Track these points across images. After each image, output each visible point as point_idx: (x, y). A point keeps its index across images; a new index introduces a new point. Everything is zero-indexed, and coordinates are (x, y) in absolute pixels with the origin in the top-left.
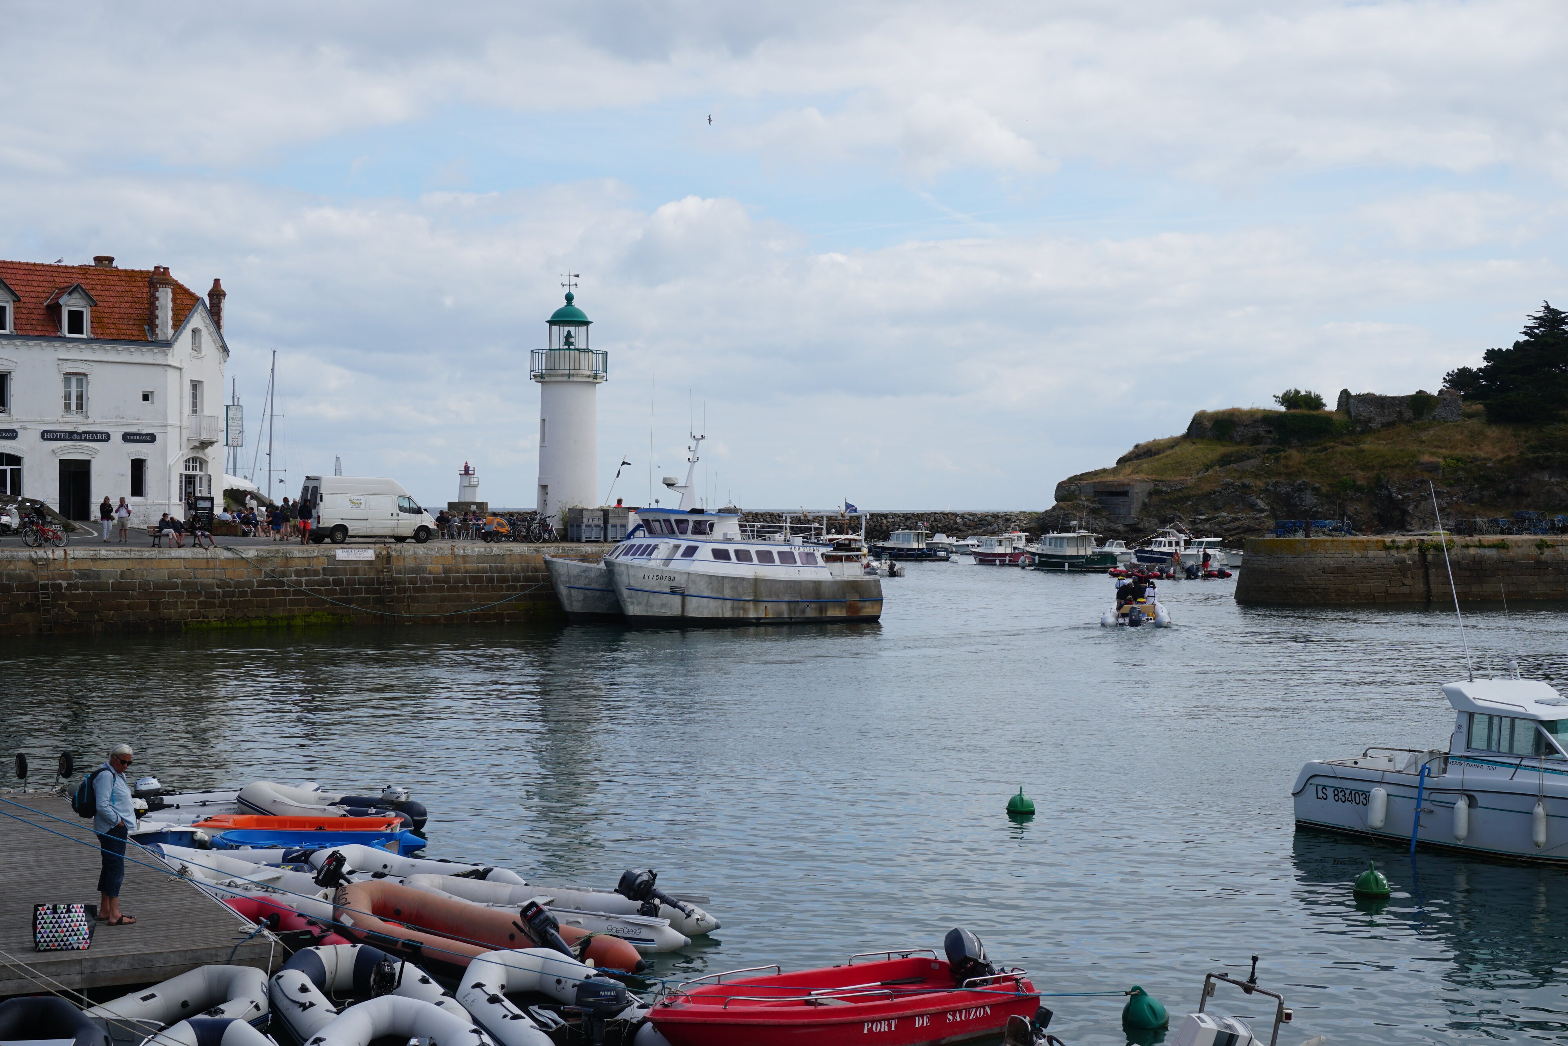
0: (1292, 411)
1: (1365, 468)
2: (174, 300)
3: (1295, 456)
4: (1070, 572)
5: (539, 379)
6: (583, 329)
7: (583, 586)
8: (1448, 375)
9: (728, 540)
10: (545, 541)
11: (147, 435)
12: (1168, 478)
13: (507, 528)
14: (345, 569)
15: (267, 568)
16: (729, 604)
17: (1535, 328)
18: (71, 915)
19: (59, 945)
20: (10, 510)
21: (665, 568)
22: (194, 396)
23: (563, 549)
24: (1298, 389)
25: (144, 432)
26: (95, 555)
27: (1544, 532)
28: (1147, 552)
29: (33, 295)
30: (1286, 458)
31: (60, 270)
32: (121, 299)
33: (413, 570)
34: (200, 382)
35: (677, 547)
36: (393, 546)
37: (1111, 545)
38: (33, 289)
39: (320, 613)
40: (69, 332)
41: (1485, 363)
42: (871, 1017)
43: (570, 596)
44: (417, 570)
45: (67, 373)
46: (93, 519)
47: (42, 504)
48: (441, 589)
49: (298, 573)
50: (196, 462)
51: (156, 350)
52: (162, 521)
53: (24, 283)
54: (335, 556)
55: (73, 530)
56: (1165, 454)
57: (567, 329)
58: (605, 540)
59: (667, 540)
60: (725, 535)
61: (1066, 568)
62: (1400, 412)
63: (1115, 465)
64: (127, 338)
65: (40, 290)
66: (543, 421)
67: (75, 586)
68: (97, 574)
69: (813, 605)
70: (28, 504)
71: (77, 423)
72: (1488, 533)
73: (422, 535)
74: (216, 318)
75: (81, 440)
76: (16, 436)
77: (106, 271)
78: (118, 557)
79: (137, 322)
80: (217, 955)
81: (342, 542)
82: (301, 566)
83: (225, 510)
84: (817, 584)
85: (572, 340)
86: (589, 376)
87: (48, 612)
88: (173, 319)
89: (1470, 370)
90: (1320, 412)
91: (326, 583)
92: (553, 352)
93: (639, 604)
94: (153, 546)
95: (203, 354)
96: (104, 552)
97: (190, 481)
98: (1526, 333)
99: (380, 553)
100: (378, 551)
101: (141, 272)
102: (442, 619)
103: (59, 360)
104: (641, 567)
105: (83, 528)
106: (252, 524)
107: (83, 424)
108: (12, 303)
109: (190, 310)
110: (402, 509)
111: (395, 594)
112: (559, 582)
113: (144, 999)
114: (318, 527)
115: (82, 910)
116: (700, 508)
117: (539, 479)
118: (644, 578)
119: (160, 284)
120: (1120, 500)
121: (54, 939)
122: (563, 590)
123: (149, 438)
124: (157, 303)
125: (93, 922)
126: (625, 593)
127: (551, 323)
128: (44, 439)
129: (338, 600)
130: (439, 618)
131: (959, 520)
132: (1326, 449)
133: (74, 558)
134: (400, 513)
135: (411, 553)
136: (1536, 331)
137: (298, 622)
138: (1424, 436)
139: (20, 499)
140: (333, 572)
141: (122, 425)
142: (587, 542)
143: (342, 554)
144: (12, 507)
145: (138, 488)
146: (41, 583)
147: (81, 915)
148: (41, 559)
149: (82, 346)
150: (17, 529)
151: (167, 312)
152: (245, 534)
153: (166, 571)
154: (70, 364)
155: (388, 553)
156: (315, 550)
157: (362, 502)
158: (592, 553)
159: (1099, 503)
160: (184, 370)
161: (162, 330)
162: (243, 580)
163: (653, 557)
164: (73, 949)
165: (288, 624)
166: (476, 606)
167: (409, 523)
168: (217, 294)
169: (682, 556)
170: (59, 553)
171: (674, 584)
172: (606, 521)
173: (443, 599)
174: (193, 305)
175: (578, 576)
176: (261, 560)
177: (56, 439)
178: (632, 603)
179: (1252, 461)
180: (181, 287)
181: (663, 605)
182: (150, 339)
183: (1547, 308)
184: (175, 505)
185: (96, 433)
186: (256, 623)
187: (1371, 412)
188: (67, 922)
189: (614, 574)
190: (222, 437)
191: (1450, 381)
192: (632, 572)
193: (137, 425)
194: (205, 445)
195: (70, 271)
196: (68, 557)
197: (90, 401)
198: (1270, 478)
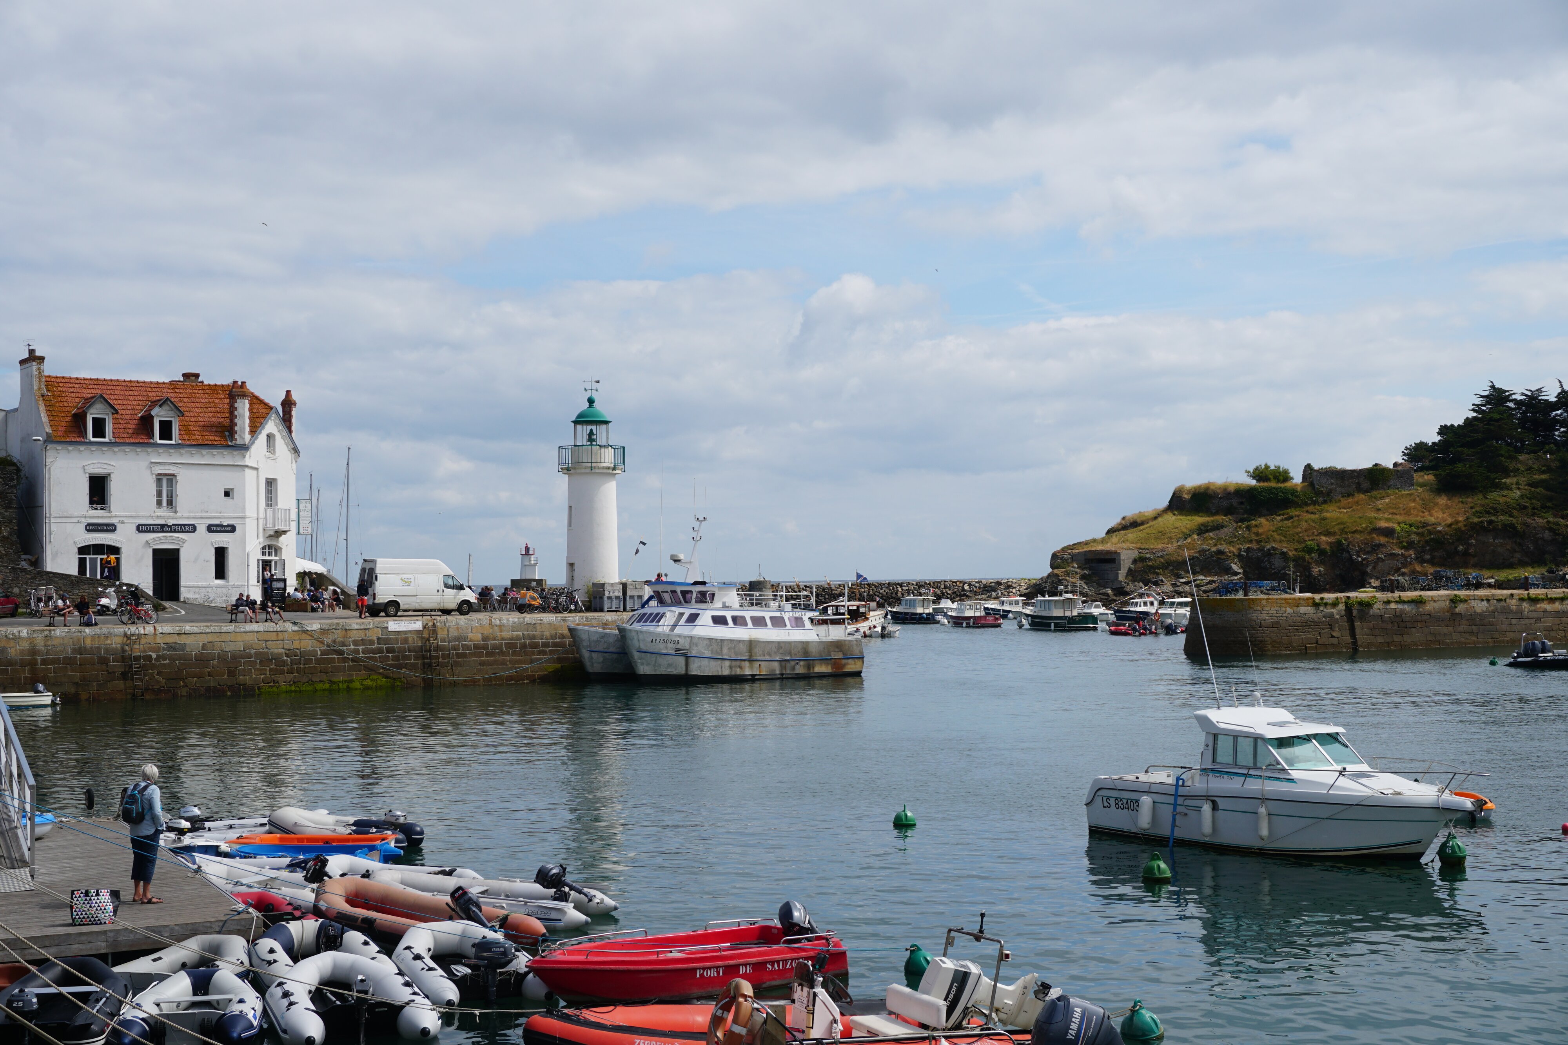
0: (1262, 484)
1: (1328, 534)
2: (251, 410)
3: (1264, 524)
4: (1055, 630)
5: (565, 471)
6: (604, 427)
7: (602, 650)
8: (1406, 448)
9: (726, 607)
10: (571, 611)
11: (228, 526)
12: (1151, 547)
13: (539, 601)
14: (397, 638)
15: (328, 639)
16: (727, 663)
17: (1482, 405)
18: (100, 897)
19: (90, 921)
20: (109, 593)
21: (671, 633)
22: (269, 492)
23: (587, 618)
24: (1269, 464)
25: (225, 524)
26: (180, 630)
27: (1461, 587)
28: (1124, 612)
29: (129, 407)
30: (1256, 526)
31: (152, 385)
32: (205, 410)
33: (457, 639)
34: (275, 480)
35: (681, 615)
36: (438, 618)
37: (1092, 607)
38: (129, 402)
39: (375, 677)
40: (160, 439)
41: (1439, 438)
42: (702, 964)
43: (591, 658)
45: (159, 474)
46: (182, 599)
47: (137, 588)
48: (480, 655)
49: (355, 643)
50: (270, 548)
51: (235, 453)
52: (238, 600)
53: (121, 398)
54: (387, 628)
55: (164, 609)
56: (1148, 525)
57: (589, 427)
58: (625, 610)
59: (673, 609)
60: (724, 603)
61: (1053, 628)
62: (1359, 484)
63: (1104, 535)
64: (210, 443)
65: (135, 403)
66: (570, 507)
67: (163, 658)
68: (183, 647)
69: (802, 663)
70: (125, 588)
71: (168, 518)
72: (1410, 589)
73: (465, 608)
74: (288, 424)
75: (171, 531)
76: (115, 529)
77: (192, 386)
78: (200, 631)
79: (220, 429)
80: (211, 927)
81: (395, 616)
82: (358, 636)
83: (296, 590)
84: (805, 645)
85: (594, 437)
86: (609, 468)
87: (140, 679)
88: (250, 426)
89: (1426, 444)
90: (1287, 484)
91: (380, 651)
92: (577, 448)
93: (648, 664)
94: (231, 622)
95: (277, 455)
96: (188, 628)
97: (266, 565)
98: (1474, 410)
99: (427, 624)
100: (425, 623)
101: (223, 386)
102: (482, 681)
103: (152, 463)
104: (649, 633)
105: (172, 608)
106: (319, 601)
107: (173, 518)
108: (110, 415)
109: (265, 418)
110: (446, 586)
111: (440, 660)
112: (581, 647)
113: (154, 960)
114: (374, 603)
115: (108, 894)
116: (702, 580)
117: (567, 558)
118: (652, 642)
119: (239, 396)
120: (1108, 566)
121: (86, 916)
122: (586, 654)
123: (230, 529)
124: (236, 413)
125: (117, 903)
126: (636, 655)
127: (576, 423)
128: (139, 532)
129: (391, 665)
130: (479, 680)
131: (966, 587)
132: (1291, 517)
133: (162, 633)
134: (445, 589)
135: (454, 623)
136: (1484, 408)
137: (357, 685)
138: (1380, 504)
139: (117, 583)
140: (387, 641)
141: (206, 518)
142: (608, 611)
143: (394, 625)
144: (111, 590)
145: (220, 572)
146: (133, 655)
147: (107, 898)
148: (133, 635)
149: (172, 451)
150: (115, 610)
151: (244, 420)
152: (314, 610)
153: (242, 643)
154: (162, 467)
155: (434, 624)
156: (370, 622)
157: (412, 580)
158: (612, 621)
159: (1090, 570)
160: (260, 470)
161: (240, 436)
162: (309, 649)
163: (660, 623)
164: (101, 923)
165: (348, 687)
166: (511, 669)
167: (452, 599)
168: (288, 403)
169: (686, 622)
170: (149, 629)
171: (679, 647)
172: (625, 593)
173: (482, 664)
174: (268, 414)
175: (597, 642)
176: (324, 631)
177: (149, 531)
178: (642, 664)
179: (1226, 529)
180: (257, 398)
181: (669, 665)
182: (230, 443)
183: (1493, 387)
185: (184, 525)
186: (320, 686)
187: (1332, 484)
188: (96, 903)
189: (626, 640)
190: (293, 526)
191: (1408, 454)
192: (641, 637)
193: (219, 518)
194: (278, 534)
195: (161, 386)
196: (157, 633)
197: (178, 498)
198: (1242, 545)
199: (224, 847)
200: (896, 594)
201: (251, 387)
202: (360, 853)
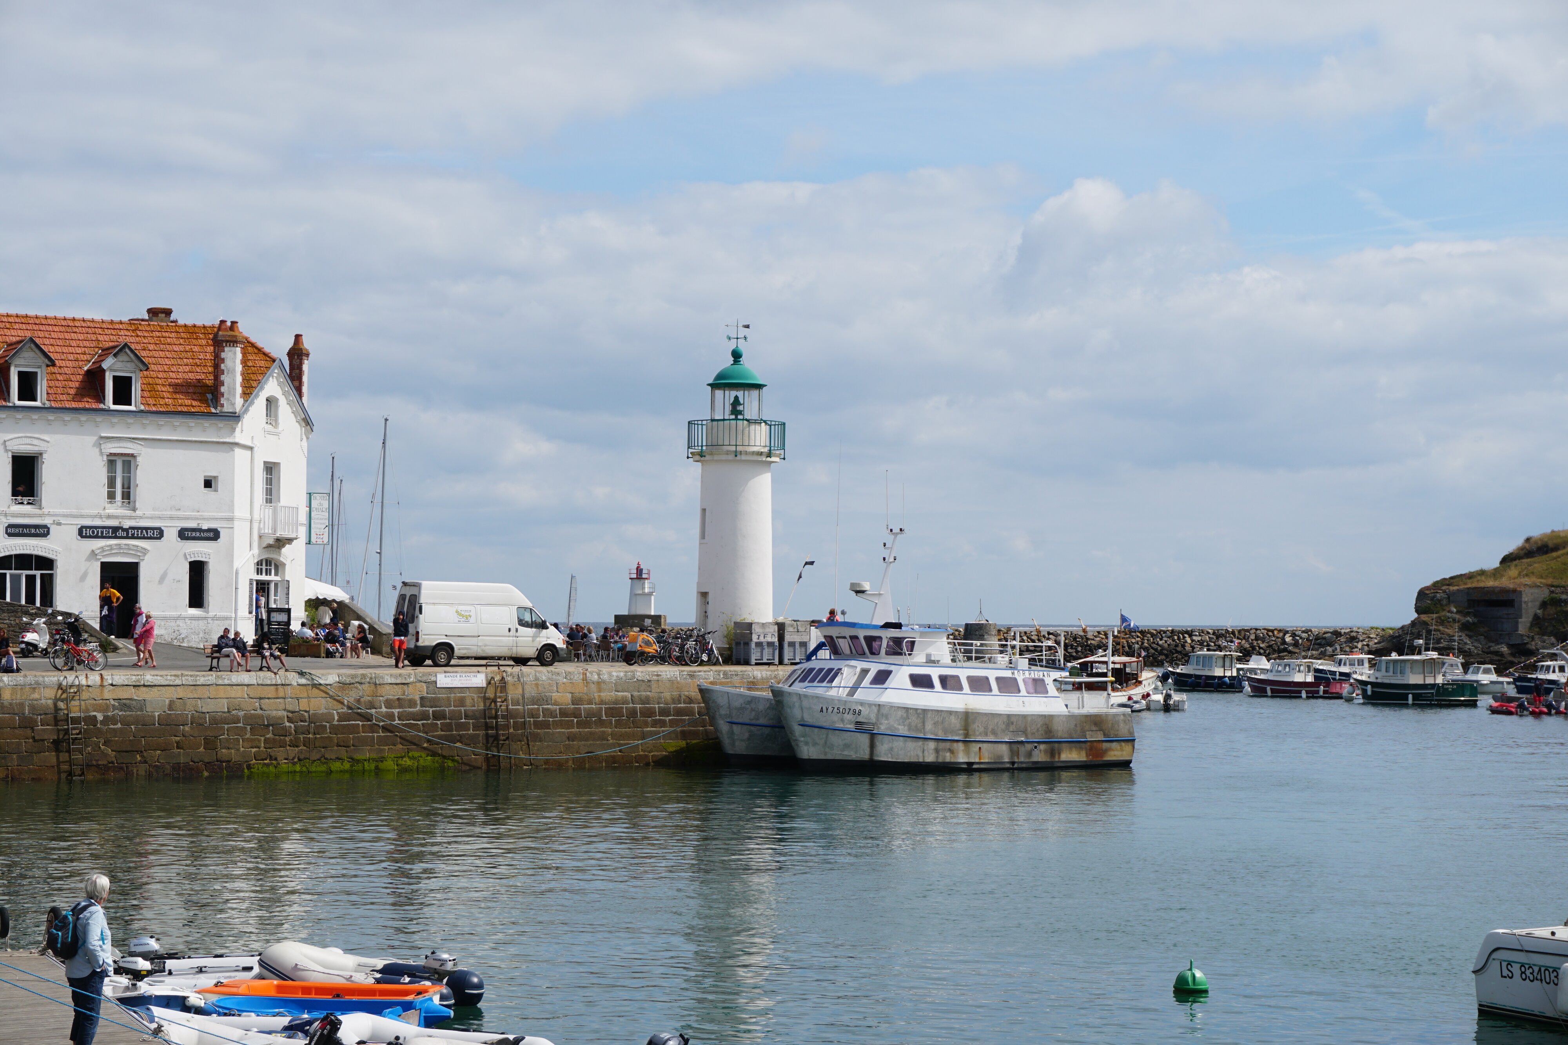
2: (244, 362)
5: (697, 457)
6: (755, 393)
7: (748, 721)
9: (931, 662)
10: (702, 663)
11: (209, 530)
13: (656, 647)
14: (448, 699)
15: (350, 698)
16: (932, 745)
20: (37, 625)
21: (850, 698)
22: (269, 482)
23: (725, 673)
25: (205, 527)
26: (138, 681)
28: (1529, 680)
29: (71, 357)
31: (104, 326)
32: (179, 362)
33: (536, 701)
34: (277, 465)
35: (865, 672)
36: (509, 669)
37: (1476, 672)
38: (71, 350)
39: (416, 754)
40: (114, 404)
43: (731, 733)
44: (538, 700)
45: (111, 455)
47: (77, 619)
48: (569, 725)
49: (389, 704)
50: (266, 564)
51: (221, 425)
52: (221, 638)
53: (60, 343)
54: (436, 682)
55: (115, 649)
57: (734, 393)
58: (781, 662)
59: (853, 662)
60: (928, 656)
61: (1410, 701)
63: (1497, 565)
64: (185, 409)
65: (79, 350)
66: (704, 511)
67: (114, 720)
68: (142, 704)
69: (1042, 747)
70: (60, 618)
71: (123, 517)
73: (547, 655)
74: (297, 383)
75: (127, 537)
76: (48, 533)
77: (162, 327)
78: (167, 683)
79: (200, 390)
81: (447, 665)
82: (393, 693)
83: (304, 624)
84: (1047, 721)
85: (741, 408)
86: (761, 454)
87: (80, 751)
88: (243, 386)
91: (424, 716)
92: (715, 423)
93: (815, 744)
94: (211, 669)
95: (281, 428)
96: (149, 677)
97: (262, 588)
99: (493, 678)
100: (489, 676)
101: (205, 327)
102: (571, 762)
103: (102, 438)
104: (817, 697)
105: (127, 648)
106: (338, 642)
107: (131, 517)
108: (44, 368)
109: (263, 374)
110: (522, 623)
111: (511, 730)
112: (717, 716)
114: (416, 646)
116: (897, 621)
117: (698, 584)
118: (822, 711)
119: (227, 341)
120: (1502, 612)
122: (724, 727)
123: (211, 535)
124: (223, 366)
126: (798, 730)
127: (714, 386)
128: (82, 537)
129: (440, 737)
130: (567, 760)
131: (1288, 639)
133: (112, 685)
134: (520, 628)
135: (532, 678)
137: (389, 764)
139: (50, 611)
140: (434, 702)
141: (179, 518)
142: (757, 664)
143: (446, 679)
144: (40, 621)
145: (197, 598)
146: (71, 715)
148: (71, 686)
149: (130, 421)
150: (46, 650)
151: (235, 376)
152: (329, 655)
153: (225, 701)
154: (115, 444)
155: (503, 678)
156: (410, 673)
157: (473, 613)
158: (762, 678)
159: (1475, 616)
160: (255, 449)
161: (228, 399)
162: (321, 712)
163: (834, 684)
165: (377, 768)
166: (613, 746)
167: (529, 641)
168: (297, 354)
169: (871, 683)
170: (94, 678)
171: (860, 719)
172: (781, 638)
173: (572, 737)
174: (268, 368)
175: (741, 709)
176: (344, 685)
177: (97, 537)
178: (807, 743)
180: (253, 345)
181: (847, 746)
182: (213, 411)
184: (243, 618)
185: (147, 529)
186: (336, 766)
189: (783, 707)
190: (302, 532)
192: (805, 703)
193: (197, 519)
194: (280, 543)
195: (117, 326)
196: (105, 683)
197: (138, 489)
199: (195, 1000)
200: (1183, 646)
201: (245, 329)
202: (389, 1013)
